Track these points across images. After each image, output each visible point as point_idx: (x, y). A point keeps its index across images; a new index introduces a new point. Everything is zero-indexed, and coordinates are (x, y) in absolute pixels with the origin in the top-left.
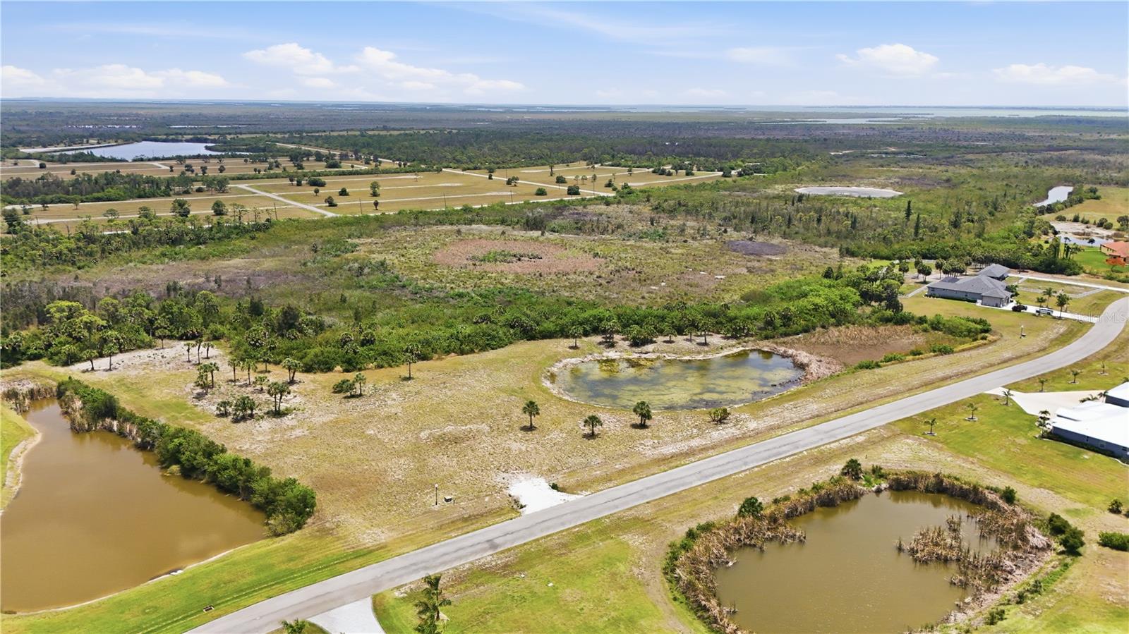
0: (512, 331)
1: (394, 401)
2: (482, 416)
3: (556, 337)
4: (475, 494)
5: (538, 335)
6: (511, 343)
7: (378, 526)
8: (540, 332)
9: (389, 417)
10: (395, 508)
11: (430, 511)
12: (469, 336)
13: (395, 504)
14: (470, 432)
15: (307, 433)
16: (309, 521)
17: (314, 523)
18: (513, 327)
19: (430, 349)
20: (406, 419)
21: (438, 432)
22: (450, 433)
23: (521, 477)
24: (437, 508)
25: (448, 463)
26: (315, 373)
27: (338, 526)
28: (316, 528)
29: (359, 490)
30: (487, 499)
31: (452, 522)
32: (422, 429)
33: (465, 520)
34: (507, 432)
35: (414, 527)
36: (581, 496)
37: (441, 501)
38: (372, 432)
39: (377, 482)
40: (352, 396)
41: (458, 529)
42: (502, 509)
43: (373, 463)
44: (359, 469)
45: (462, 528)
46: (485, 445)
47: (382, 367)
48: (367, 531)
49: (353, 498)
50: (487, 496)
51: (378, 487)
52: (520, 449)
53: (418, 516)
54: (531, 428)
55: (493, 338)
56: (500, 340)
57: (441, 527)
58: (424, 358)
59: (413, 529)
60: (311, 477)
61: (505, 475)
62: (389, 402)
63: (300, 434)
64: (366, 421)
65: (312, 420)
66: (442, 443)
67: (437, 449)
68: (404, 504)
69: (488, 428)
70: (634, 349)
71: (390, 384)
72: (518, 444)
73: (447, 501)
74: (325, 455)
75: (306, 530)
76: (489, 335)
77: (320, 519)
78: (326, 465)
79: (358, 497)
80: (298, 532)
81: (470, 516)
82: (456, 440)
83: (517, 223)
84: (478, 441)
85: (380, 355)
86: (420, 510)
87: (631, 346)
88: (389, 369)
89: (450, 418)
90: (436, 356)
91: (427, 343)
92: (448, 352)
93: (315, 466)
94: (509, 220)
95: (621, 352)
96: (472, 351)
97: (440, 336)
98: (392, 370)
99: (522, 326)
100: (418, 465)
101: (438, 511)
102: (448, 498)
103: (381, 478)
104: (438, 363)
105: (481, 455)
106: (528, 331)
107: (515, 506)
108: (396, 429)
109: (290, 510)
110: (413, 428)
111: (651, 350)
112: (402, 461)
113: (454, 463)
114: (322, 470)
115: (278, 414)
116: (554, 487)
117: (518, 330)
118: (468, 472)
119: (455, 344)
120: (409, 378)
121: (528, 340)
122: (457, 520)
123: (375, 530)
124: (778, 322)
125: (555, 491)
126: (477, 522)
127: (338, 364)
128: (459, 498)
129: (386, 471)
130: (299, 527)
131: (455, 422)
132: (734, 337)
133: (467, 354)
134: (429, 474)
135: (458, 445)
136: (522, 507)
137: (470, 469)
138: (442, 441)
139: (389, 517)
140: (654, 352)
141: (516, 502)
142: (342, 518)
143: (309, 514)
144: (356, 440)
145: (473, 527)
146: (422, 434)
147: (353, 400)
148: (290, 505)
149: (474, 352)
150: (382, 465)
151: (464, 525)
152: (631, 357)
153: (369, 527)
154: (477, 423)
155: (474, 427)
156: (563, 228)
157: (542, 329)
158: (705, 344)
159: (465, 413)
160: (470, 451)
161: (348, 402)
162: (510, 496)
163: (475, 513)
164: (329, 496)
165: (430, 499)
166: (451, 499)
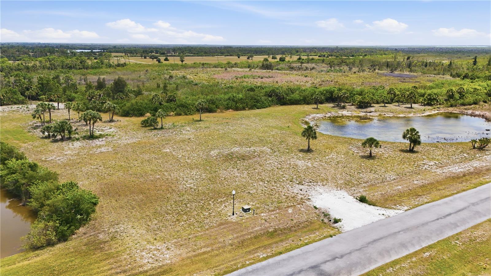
0: (270, 99)
1: (188, 132)
2: (262, 142)
3: (300, 104)
4: (275, 204)
5: (288, 102)
6: (270, 106)
7: (163, 240)
8: (289, 100)
9: (183, 141)
10: (185, 217)
11: (227, 223)
12: (241, 99)
13: (186, 214)
14: (255, 152)
15: (110, 149)
16: (81, 230)
17: (85, 234)
18: (270, 96)
19: (214, 106)
20: (198, 142)
21: (226, 152)
22: (237, 152)
23: (319, 189)
24: (234, 218)
25: (239, 175)
26: (131, 117)
27: (113, 238)
28: (85, 240)
29: (147, 197)
30: (290, 211)
31: (256, 237)
32: (212, 149)
33: (272, 234)
34: (288, 153)
35: (208, 242)
36: (401, 211)
37: (239, 211)
38: (168, 150)
39: (168, 190)
40: (155, 129)
41: (265, 247)
42: (311, 223)
43: (166, 173)
44: (151, 178)
45: (269, 245)
46: (271, 161)
47: (180, 115)
48: (148, 246)
49: (139, 206)
50: (289, 207)
51: (169, 195)
52: (307, 166)
53: (211, 227)
54: (309, 150)
55: (258, 101)
56: (263, 103)
57: (242, 244)
58: (210, 111)
59: (206, 246)
60: (101, 184)
61: (301, 187)
62: (184, 132)
63: (105, 151)
64: (164, 143)
65: (119, 142)
66: (231, 159)
67: (227, 164)
68: (196, 213)
69: (269, 150)
70: (360, 110)
71: (185, 123)
72: (303, 161)
73: (245, 210)
74: (121, 166)
75: (72, 243)
76: (255, 99)
77: (94, 228)
78: (120, 174)
79: (145, 204)
80: (60, 246)
81: (275, 231)
82: (243, 158)
83: (257, 67)
84: (264, 158)
85: (178, 106)
86: (215, 221)
87: (357, 108)
88: (185, 116)
89: (235, 142)
90: (219, 110)
91: (212, 102)
92: (227, 108)
93: (108, 175)
94: (252, 66)
95: (351, 111)
96: (244, 109)
97: (221, 98)
98: (187, 117)
99: (277, 95)
100: (209, 176)
101: (237, 223)
102: (246, 207)
103: (172, 186)
104: (221, 114)
105: (269, 169)
106: (281, 99)
107: (326, 220)
108: (189, 149)
109: (55, 217)
110: (204, 148)
111: (374, 111)
112: (194, 172)
113: (245, 175)
114: (114, 178)
115: (92, 137)
116: (363, 200)
117: (274, 98)
118: (261, 183)
119: (231, 103)
120: (200, 120)
121: (281, 105)
122: (262, 235)
123: (158, 245)
124: (457, 96)
125: (364, 205)
126: (287, 239)
127: (148, 112)
128: (258, 208)
129: (177, 180)
130: (63, 238)
131: (240, 145)
132: (429, 104)
133: (241, 110)
134: (221, 183)
135: (246, 161)
136: (336, 221)
137: (262, 180)
138: (230, 158)
139: (178, 228)
140: (376, 111)
141: (326, 215)
142: (122, 227)
143: (82, 223)
144: (153, 155)
145: (285, 245)
146: (212, 152)
147: (156, 131)
148: (55, 211)
149: (245, 110)
150: (174, 175)
151: (270, 241)
152: (360, 115)
153: (152, 240)
154: (259, 146)
155: (258, 149)
156: (282, 68)
157: (290, 98)
158: (411, 108)
159: (248, 139)
160: (258, 166)
161: (151, 132)
162: (315, 208)
163: (281, 227)
164: (114, 203)
165: (226, 209)
166: (249, 209)
